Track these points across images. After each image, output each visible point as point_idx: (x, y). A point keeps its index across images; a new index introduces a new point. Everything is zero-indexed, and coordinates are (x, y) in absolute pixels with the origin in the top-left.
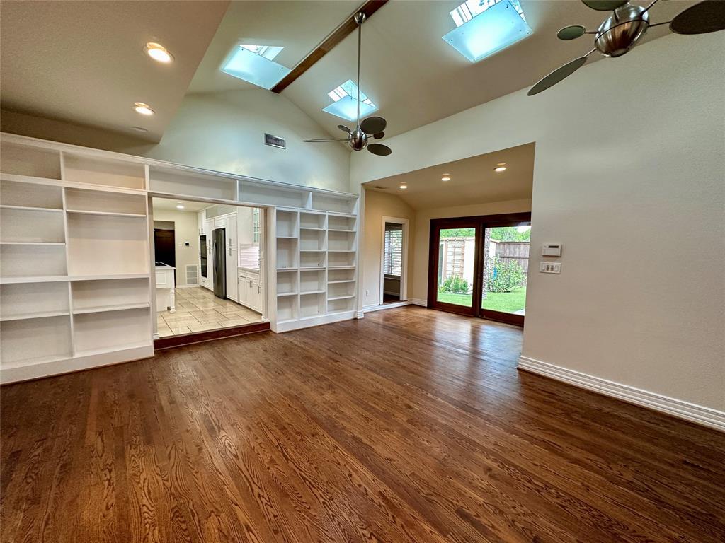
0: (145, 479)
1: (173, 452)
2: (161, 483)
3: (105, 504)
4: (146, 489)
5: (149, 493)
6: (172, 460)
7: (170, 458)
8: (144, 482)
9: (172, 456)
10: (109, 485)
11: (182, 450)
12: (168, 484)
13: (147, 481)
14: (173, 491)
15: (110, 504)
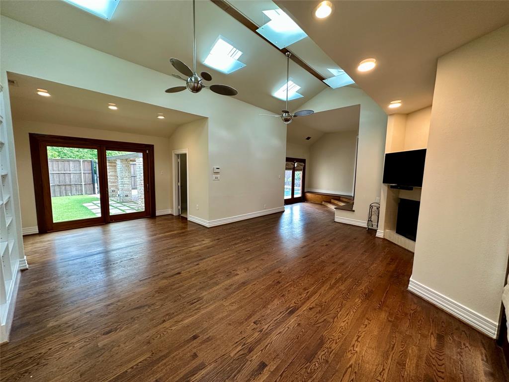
0: (344, 322)
1: (320, 321)
2: (340, 313)
3: (366, 328)
4: (347, 317)
5: (347, 314)
6: (325, 318)
7: (325, 320)
8: (345, 321)
9: (322, 319)
10: (359, 337)
11: (316, 317)
12: (339, 310)
13: (344, 320)
14: (340, 305)
15: (364, 326)
